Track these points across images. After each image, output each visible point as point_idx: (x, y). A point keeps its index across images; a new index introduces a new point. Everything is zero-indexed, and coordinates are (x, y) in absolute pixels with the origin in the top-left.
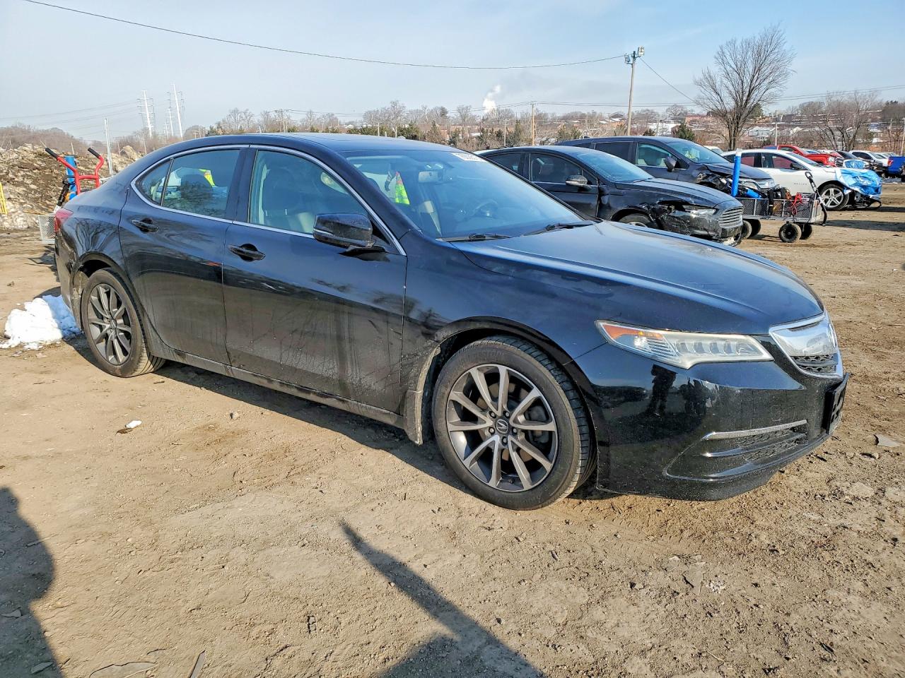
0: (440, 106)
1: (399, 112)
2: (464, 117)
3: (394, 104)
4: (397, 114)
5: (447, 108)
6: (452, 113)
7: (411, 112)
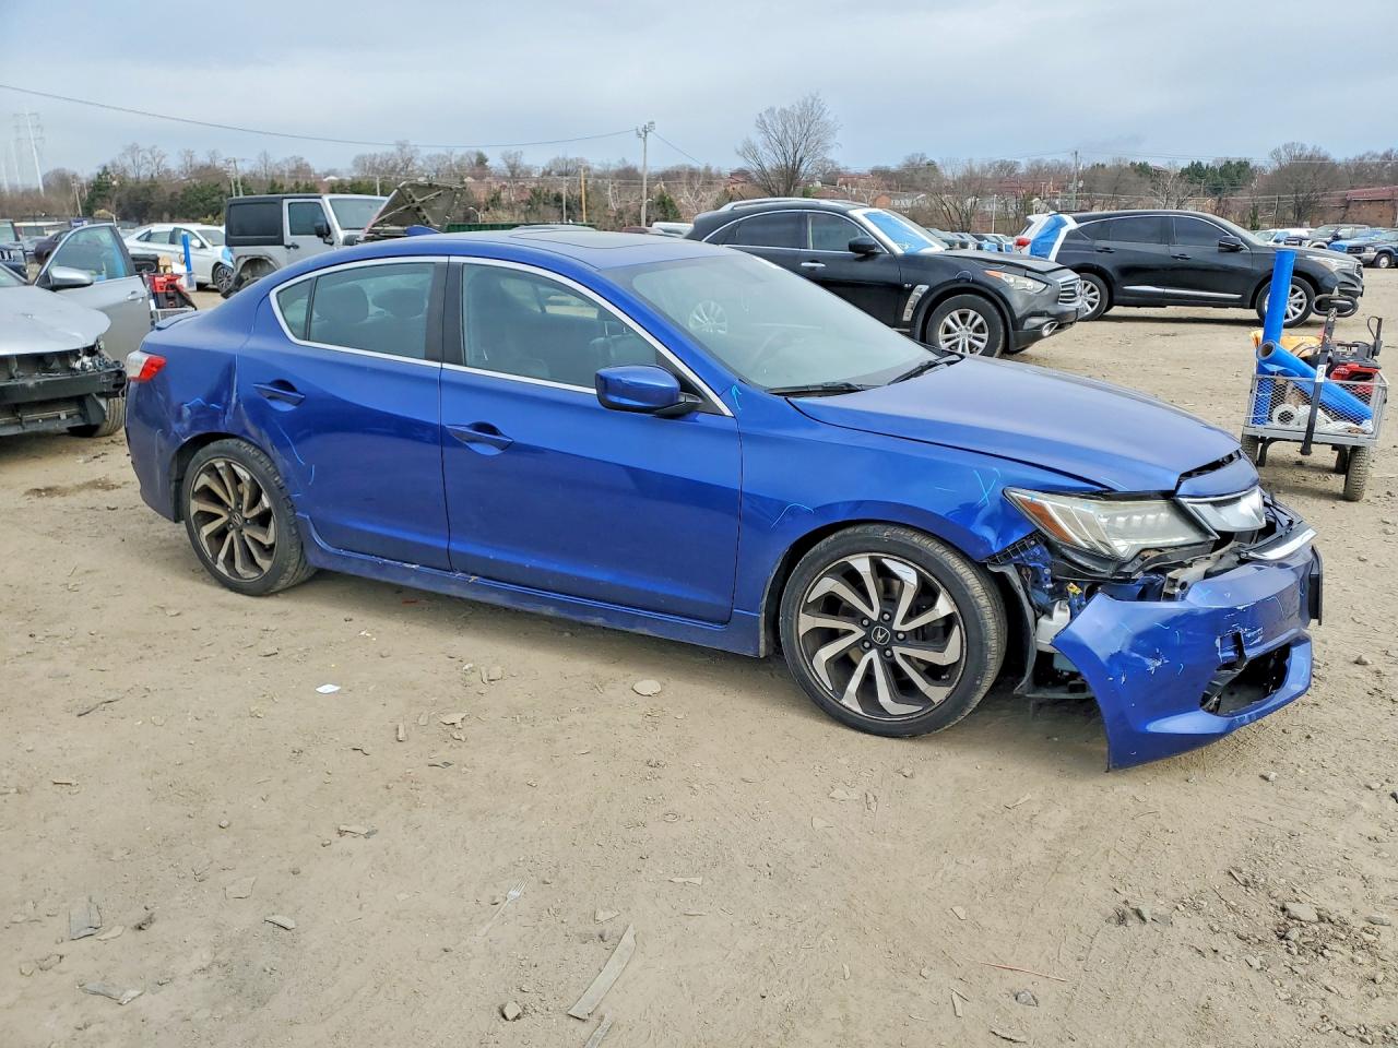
0: (475, 150)
1: (410, 160)
2: (513, 168)
3: (402, 146)
4: (408, 162)
5: (487, 153)
6: (495, 162)
7: (430, 158)
